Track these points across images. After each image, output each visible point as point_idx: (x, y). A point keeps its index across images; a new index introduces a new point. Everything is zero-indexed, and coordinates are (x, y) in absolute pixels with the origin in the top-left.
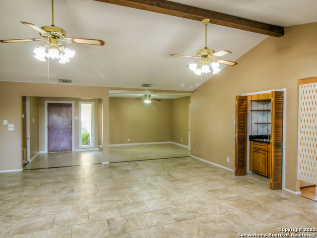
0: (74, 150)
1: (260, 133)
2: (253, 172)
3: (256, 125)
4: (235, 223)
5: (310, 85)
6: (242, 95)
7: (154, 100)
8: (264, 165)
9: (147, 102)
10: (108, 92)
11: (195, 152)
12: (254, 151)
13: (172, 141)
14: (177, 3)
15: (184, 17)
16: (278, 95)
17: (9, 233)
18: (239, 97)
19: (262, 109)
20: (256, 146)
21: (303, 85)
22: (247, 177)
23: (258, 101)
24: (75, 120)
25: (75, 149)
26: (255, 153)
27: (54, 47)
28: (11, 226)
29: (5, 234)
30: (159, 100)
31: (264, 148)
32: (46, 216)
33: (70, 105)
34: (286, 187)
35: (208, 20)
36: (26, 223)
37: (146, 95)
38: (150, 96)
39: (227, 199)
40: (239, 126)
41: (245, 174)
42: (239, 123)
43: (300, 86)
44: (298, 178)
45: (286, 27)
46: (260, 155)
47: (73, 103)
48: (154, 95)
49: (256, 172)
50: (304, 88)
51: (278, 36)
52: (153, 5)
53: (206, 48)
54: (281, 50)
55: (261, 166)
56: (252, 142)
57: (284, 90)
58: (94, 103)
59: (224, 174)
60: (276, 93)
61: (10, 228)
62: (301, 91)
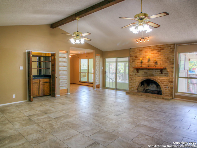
8: (37, 91)
17: (161, 131)
27: (141, 25)
28: (159, 135)
29: (163, 132)
32: (137, 131)
36: (150, 133)
46: (35, 86)
53: (78, 31)
61: (160, 134)
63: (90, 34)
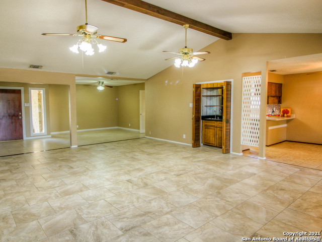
0: (25, 138)
1: (208, 114)
2: (204, 144)
3: (206, 107)
4: (215, 172)
5: (250, 77)
6: (197, 83)
7: (107, 86)
8: (214, 138)
9: (101, 88)
10: (75, 78)
11: (150, 133)
12: (205, 128)
13: (118, 126)
14: (169, 11)
15: (166, 20)
16: (228, 84)
18: (196, 85)
19: (216, 94)
20: (207, 124)
21: (245, 78)
22: (201, 148)
23: (207, 89)
24: (25, 107)
25: (27, 137)
26: (206, 129)
30: (111, 87)
31: (214, 124)
33: (19, 92)
34: (233, 151)
35: (188, 25)
37: (100, 82)
38: (103, 83)
39: (199, 161)
40: (196, 108)
41: (199, 146)
42: (196, 106)
43: (243, 78)
44: (241, 144)
45: (233, 33)
46: (211, 130)
47: (22, 89)
48: (106, 82)
49: (207, 144)
50: (246, 79)
51: (228, 39)
52: (154, 12)
53: (186, 47)
54: (230, 50)
55: (211, 138)
56: (204, 121)
57: (232, 80)
58: (44, 89)
59: (184, 147)
60: (227, 82)
62: (244, 81)
63: (209, 53)
